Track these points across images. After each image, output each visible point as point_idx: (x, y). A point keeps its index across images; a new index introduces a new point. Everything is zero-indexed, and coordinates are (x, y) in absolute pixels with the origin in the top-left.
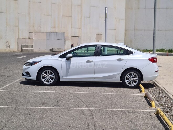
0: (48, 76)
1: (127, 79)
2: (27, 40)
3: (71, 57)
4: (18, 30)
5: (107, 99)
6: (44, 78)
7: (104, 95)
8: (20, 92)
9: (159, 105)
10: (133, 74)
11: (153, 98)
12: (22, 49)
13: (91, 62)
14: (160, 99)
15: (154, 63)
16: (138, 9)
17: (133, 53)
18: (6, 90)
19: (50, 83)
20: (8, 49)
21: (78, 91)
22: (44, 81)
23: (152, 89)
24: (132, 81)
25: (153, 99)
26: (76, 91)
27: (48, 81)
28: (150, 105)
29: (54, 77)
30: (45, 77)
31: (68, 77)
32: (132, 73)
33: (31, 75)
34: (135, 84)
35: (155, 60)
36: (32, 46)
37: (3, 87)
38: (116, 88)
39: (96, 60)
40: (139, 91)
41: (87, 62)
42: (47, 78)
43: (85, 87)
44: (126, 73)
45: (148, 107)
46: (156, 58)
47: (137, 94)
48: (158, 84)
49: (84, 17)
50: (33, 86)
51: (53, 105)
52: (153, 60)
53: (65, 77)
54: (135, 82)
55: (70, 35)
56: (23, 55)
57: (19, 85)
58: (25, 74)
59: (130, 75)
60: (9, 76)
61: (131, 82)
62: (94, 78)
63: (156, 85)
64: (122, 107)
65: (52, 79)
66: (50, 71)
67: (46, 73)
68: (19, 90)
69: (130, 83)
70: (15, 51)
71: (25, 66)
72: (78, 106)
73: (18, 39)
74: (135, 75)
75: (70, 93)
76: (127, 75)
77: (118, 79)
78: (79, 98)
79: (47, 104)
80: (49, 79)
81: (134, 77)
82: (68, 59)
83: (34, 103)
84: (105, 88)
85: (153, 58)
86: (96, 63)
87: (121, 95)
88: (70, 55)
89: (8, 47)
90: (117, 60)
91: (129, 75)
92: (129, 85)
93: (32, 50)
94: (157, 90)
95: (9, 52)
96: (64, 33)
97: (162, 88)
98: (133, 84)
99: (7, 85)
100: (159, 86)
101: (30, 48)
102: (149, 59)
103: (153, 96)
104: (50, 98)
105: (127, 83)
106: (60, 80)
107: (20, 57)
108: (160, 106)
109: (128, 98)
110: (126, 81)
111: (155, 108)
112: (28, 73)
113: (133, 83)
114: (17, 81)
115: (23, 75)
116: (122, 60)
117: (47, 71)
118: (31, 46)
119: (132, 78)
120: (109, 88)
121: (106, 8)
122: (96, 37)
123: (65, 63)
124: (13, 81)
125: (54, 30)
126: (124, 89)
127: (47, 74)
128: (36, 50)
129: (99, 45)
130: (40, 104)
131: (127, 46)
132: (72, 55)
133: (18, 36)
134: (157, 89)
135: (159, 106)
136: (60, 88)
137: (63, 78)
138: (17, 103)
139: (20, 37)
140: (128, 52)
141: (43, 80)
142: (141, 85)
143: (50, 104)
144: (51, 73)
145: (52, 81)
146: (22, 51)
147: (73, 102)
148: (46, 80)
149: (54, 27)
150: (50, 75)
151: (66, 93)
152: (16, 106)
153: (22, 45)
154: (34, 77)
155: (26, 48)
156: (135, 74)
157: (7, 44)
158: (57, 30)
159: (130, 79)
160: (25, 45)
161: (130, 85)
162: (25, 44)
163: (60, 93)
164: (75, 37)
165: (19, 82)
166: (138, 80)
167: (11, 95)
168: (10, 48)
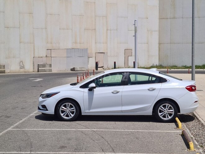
0: (68, 109)
1: (160, 112)
2: (45, 59)
3: (95, 88)
4: (34, 47)
5: (137, 138)
6: (63, 112)
7: (133, 134)
8: (35, 131)
9: (198, 146)
10: (168, 106)
11: (192, 136)
12: (38, 69)
13: (118, 92)
14: (200, 138)
15: (193, 93)
16: (174, 18)
17: (167, 81)
18: (19, 128)
19: (70, 117)
20: (22, 70)
21: (103, 128)
22: (64, 115)
23: (191, 124)
24: (167, 113)
25: (192, 138)
26: (101, 128)
27: (67, 116)
28: (188, 147)
29: (75, 110)
30: (65, 111)
31: (91, 111)
32: (167, 104)
33: (48, 109)
34: (170, 117)
35: (193, 88)
36: (50, 66)
37: (16, 124)
38: (148, 123)
39: (124, 90)
40: (176, 127)
41: (113, 93)
42: (66, 112)
43: (110, 122)
44: (159, 104)
45: (186, 150)
46: (195, 86)
47: (172, 130)
48: (198, 117)
49: (111, 30)
50: (51, 122)
51: (74, 150)
52: (191, 89)
53: (88, 111)
54: (170, 115)
55: (94, 52)
56: (40, 77)
57: (34, 121)
58: (41, 108)
59: (165, 106)
60: (23, 108)
61: (165, 114)
62: (122, 111)
63: (195, 118)
64: (154, 150)
65: (73, 113)
66: (70, 104)
67: (65, 106)
68: (34, 127)
69: (164, 117)
70: (30, 71)
71: (41, 98)
72: (103, 150)
73: (34, 57)
74: (170, 107)
75: (94, 131)
76: (160, 107)
77: (150, 112)
78: (103, 138)
79: (66, 147)
80: (68, 113)
81: (169, 110)
82: (91, 89)
83: (52, 146)
84: (135, 122)
85: (191, 86)
86: (123, 94)
87: (153, 132)
88: (93, 85)
89: (22, 67)
90: (149, 90)
91: (163, 106)
92: (163, 118)
93: (51, 70)
94: (197, 125)
95: (24, 73)
96: (87, 49)
97: (203, 122)
98: (168, 118)
99: (21, 121)
100: (200, 119)
101: (47, 68)
102: (186, 88)
103: (192, 134)
104: (69, 139)
105: (160, 116)
106: (82, 114)
107: (36, 80)
108: (200, 147)
109: (162, 137)
110: (160, 114)
111: (195, 151)
112: (44, 107)
113: (167, 116)
114: (32, 115)
115: (39, 109)
116: (154, 90)
117: (67, 104)
118: (48, 66)
119: (167, 110)
120: (140, 123)
121: (135, 21)
122: (125, 53)
123: (87, 94)
124: (27, 116)
125: (75, 46)
126: (158, 123)
127: (66, 108)
128: (55, 70)
129: (127, 72)
130: (58, 148)
131: (160, 73)
132: (95, 85)
133: (34, 53)
134: (197, 123)
135: (199, 149)
136: (82, 124)
137: (85, 111)
138: (32, 147)
139: (36, 55)
140: (161, 80)
141: (62, 114)
142: (177, 119)
143: (70, 147)
144: (71, 107)
145: (72, 115)
146: (38, 71)
147: (97, 145)
148: (66, 114)
149: (76, 43)
150: (70, 108)
151: (89, 131)
152: (31, 151)
153: (38, 64)
154: (51, 111)
155: (43, 67)
156: (170, 105)
157: (21, 64)
158: (78, 46)
159: (164, 112)
160: (42, 65)
161: (165, 119)
162: (42, 63)
163: (82, 132)
164: (100, 53)
165: (35, 117)
166: (173, 113)
167: (25, 136)
168: (24, 68)
